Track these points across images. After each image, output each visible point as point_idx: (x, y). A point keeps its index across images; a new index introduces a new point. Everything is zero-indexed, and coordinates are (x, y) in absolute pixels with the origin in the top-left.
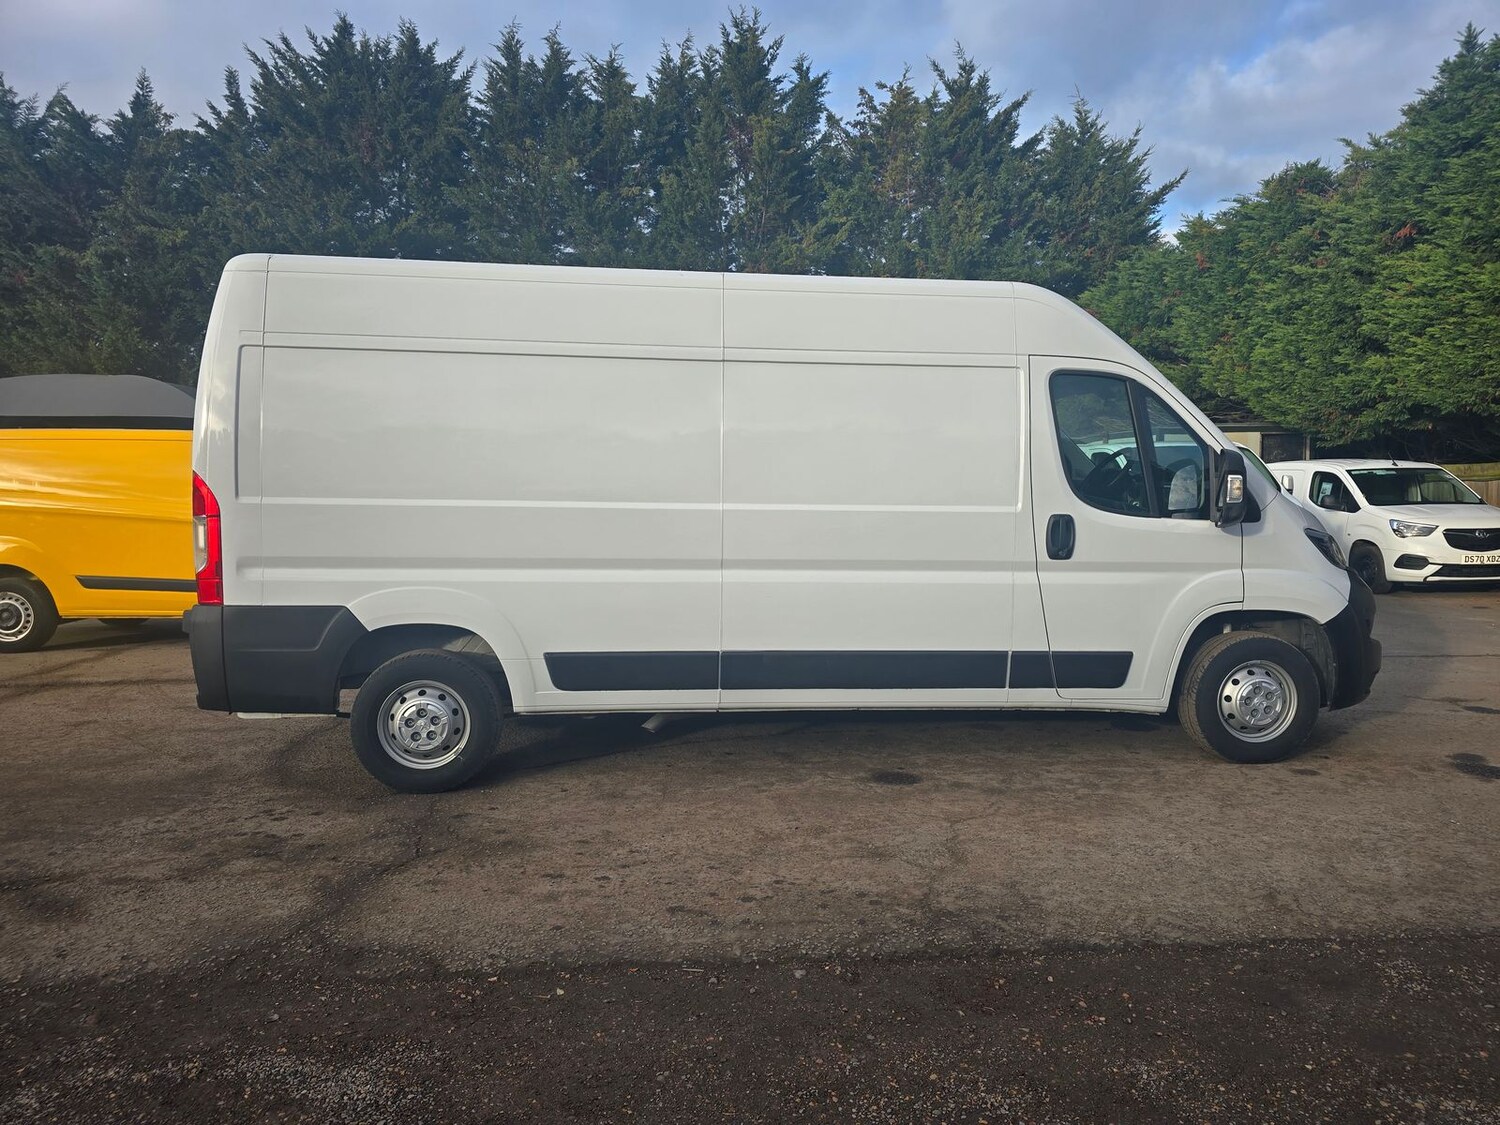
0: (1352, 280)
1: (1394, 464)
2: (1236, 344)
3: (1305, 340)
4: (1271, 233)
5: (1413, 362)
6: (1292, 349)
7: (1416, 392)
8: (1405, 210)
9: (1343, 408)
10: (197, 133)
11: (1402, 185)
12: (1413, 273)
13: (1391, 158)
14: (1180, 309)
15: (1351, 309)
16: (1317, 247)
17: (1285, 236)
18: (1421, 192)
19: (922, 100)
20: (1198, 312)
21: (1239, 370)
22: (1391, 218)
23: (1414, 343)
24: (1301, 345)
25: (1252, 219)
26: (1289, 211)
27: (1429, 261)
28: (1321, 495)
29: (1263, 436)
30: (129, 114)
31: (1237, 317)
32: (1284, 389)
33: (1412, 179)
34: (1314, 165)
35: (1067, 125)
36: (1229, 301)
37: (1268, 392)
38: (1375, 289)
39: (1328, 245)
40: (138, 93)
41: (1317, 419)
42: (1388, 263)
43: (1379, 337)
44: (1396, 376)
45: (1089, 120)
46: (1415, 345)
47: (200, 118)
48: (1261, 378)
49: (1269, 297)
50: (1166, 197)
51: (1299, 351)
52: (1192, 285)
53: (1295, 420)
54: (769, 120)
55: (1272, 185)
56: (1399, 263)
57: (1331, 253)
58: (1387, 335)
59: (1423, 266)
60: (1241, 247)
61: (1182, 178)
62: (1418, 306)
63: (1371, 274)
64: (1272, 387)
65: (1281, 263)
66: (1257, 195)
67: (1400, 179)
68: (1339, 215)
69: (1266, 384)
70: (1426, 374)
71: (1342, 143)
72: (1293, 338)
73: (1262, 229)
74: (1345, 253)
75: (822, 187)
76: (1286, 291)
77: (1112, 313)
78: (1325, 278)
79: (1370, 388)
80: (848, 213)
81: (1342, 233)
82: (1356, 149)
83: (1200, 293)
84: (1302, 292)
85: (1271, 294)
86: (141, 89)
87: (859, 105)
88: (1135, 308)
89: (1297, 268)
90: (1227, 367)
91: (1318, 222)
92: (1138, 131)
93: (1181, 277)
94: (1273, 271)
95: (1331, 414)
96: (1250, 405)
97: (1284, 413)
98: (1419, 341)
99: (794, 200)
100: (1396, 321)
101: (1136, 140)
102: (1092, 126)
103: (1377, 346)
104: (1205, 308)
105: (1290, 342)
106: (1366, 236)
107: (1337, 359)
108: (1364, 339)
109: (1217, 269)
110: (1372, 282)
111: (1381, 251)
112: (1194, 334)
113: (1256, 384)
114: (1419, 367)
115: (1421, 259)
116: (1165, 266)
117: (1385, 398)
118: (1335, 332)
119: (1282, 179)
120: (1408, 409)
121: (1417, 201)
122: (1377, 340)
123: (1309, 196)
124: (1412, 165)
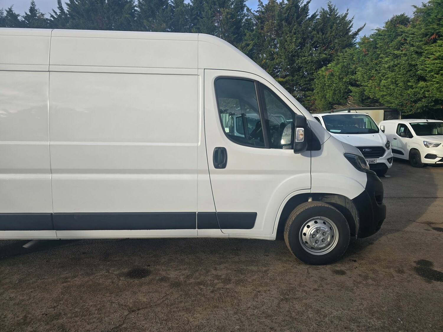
0: (414, 55)
1: (427, 121)
2: (376, 80)
3: (398, 77)
4: (388, 40)
5: (435, 84)
6: (394, 80)
7: (436, 95)
8: (434, 28)
9: (411, 101)
10: (51, 19)
11: (432, 19)
12: (436, 51)
13: (429, 10)
14: (359, 68)
15: (414, 65)
16: (403, 44)
17: (392, 41)
18: (439, 21)
19: (279, 3)
20: (364, 70)
21: (377, 89)
22: (429, 32)
23: (435, 77)
24: (397, 79)
25: (382, 35)
26: (394, 32)
27: (442, 46)
28: (400, 132)
29: (385, 111)
30: (29, 13)
31: (376, 70)
32: (391, 95)
33: (436, 17)
34: (402, 15)
35: (325, 10)
36: (374, 65)
37: (386, 96)
38: (422, 58)
39: (407, 43)
40: (31, 6)
41: (402, 105)
42: (427, 48)
43: (423, 75)
44: (429, 89)
45: (332, 8)
46: (436, 77)
47: (51, 14)
48: (383, 91)
49: (387, 62)
50: (359, 33)
51: (396, 81)
52: (362, 60)
53: (395, 106)
54: (227, 10)
55: (388, 23)
56: (431, 48)
57: (408, 46)
58: (426, 74)
59: (439, 49)
60: (378, 46)
61: (364, 26)
62: (437, 63)
63: (421, 53)
64: (387, 94)
65: (391, 51)
66: (384, 27)
67: (432, 17)
68: (410, 32)
69: (385, 93)
70: (439, 88)
71: (413, 7)
72: (394, 77)
73: (385, 39)
74: (412, 45)
75: (244, 32)
76: (392, 60)
77: (337, 71)
78: (405, 55)
79: (420, 94)
80: (253, 40)
81: (412, 39)
82: (418, 9)
83: (365, 63)
84: (397, 60)
85: (387, 61)
86: (32, 5)
87: (258, 5)
88: (344, 69)
89: (396, 52)
90: (373, 88)
91: (403, 35)
92: (348, 10)
93: (359, 57)
94: (388, 54)
95: (407, 103)
96: (380, 101)
97: (391, 103)
98: (437, 76)
99: (235, 36)
100: (429, 69)
101: (348, 13)
102: (333, 10)
103: (422, 78)
104: (366, 68)
105: (393, 78)
106: (419, 39)
107: (409, 84)
108: (419, 76)
109: (370, 54)
110: (422, 56)
111: (425, 44)
112: (363, 77)
113: (382, 93)
114: (437, 85)
115: (439, 46)
116: (354, 54)
117: (425, 97)
118: (408, 74)
119: (391, 21)
120: (434, 101)
121: (438, 25)
122: (423, 77)
123: (401, 26)
124: (436, 11)
